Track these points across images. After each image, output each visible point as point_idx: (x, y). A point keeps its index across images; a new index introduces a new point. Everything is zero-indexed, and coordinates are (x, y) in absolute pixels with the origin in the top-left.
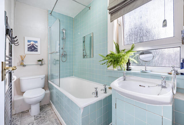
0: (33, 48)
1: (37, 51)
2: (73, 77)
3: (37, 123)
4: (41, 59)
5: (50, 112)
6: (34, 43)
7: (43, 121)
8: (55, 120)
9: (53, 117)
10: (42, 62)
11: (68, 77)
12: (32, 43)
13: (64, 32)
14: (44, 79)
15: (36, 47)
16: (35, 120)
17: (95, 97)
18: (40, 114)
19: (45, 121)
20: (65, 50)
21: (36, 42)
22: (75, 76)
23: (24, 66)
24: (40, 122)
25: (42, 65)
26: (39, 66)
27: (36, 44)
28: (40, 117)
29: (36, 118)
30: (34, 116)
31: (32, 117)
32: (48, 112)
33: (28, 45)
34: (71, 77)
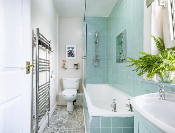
0: (71, 54)
1: (74, 56)
2: (107, 85)
3: (68, 118)
4: (77, 64)
5: (80, 113)
6: (72, 49)
7: (73, 118)
8: (81, 122)
9: (81, 119)
10: (77, 67)
11: (101, 83)
12: (71, 49)
13: (97, 35)
14: (79, 82)
15: (74, 53)
16: (68, 115)
17: (112, 111)
18: (72, 112)
19: (74, 119)
20: (98, 54)
21: (73, 48)
22: (109, 83)
23: (66, 69)
24: (71, 118)
25: (77, 68)
26: (75, 70)
27: (73, 50)
28: (72, 114)
29: (69, 114)
30: (69, 112)
31: (67, 112)
32: (79, 112)
33: (68, 52)
34: (105, 84)
